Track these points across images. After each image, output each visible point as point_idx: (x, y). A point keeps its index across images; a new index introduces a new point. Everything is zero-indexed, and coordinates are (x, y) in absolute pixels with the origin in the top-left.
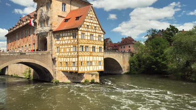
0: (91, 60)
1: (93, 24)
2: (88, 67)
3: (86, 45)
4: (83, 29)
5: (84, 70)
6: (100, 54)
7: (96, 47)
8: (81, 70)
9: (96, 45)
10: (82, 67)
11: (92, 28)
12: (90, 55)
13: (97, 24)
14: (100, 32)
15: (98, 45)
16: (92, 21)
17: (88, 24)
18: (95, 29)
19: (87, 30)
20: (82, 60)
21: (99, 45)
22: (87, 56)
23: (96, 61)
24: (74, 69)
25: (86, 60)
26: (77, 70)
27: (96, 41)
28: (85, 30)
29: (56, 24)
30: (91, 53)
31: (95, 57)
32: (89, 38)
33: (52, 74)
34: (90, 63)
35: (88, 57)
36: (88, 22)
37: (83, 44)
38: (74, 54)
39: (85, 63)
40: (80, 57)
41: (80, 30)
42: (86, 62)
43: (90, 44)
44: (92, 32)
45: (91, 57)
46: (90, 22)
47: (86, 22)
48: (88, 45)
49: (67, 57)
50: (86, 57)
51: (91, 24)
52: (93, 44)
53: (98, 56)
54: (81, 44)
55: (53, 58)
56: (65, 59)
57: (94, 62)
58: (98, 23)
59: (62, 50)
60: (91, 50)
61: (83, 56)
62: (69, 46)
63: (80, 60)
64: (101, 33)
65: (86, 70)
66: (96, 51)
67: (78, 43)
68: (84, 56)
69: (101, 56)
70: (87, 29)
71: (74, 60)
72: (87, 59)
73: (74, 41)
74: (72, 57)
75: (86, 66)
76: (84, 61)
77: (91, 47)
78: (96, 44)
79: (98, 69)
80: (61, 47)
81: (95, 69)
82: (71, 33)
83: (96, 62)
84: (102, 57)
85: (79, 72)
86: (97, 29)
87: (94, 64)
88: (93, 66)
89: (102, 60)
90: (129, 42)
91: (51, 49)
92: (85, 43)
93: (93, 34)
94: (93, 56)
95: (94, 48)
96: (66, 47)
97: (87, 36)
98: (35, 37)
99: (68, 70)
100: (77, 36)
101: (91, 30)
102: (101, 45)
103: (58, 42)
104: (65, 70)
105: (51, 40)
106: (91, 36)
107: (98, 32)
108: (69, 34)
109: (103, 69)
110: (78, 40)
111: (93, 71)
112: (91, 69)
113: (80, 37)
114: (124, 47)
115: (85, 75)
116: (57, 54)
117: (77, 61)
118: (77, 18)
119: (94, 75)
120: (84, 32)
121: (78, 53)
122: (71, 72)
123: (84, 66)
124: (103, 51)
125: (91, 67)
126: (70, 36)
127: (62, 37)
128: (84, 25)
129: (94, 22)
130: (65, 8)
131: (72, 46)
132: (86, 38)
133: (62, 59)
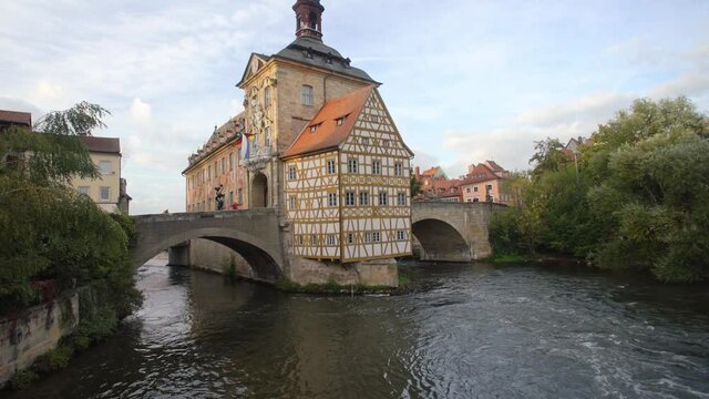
0: (376, 227)
1: (378, 135)
2: (369, 247)
3: (361, 188)
4: (352, 149)
5: (356, 255)
6: (402, 212)
7: (390, 193)
8: (350, 253)
9: (390, 189)
10: (351, 248)
11: (376, 145)
12: (374, 216)
13: (390, 133)
14: (399, 154)
15: (393, 187)
16: (376, 126)
17: (365, 134)
18: (387, 148)
20: (351, 229)
21: (397, 187)
22: (366, 217)
23: (391, 230)
24: (332, 252)
25: (361, 228)
26: (338, 254)
27: (388, 177)
28: (358, 150)
29: (287, 140)
30: (374, 208)
31: (387, 221)
33: (281, 265)
34: (375, 237)
35: (369, 220)
36: (365, 129)
37: (353, 188)
38: (331, 213)
39: (359, 235)
40: (346, 222)
41: (345, 152)
42: (362, 234)
43: (373, 185)
44: (376, 155)
45: (376, 222)
46: (372, 130)
47: (361, 129)
48: (366, 188)
49: (314, 223)
50: (362, 221)
51: (373, 134)
52: (381, 185)
53: (394, 216)
54: (348, 188)
55: (282, 225)
56: (310, 226)
57: (384, 233)
58: (392, 130)
59: (303, 206)
60: (376, 203)
61: (354, 218)
62: (319, 194)
63: (345, 229)
64: (402, 157)
65: (363, 255)
66: (391, 204)
67: (341, 186)
68: (358, 218)
69: (404, 217)
70: (362, 147)
71: (332, 228)
72: (364, 225)
73: (330, 181)
74: (327, 222)
75: (364, 244)
76: (358, 231)
77: (376, 193)
78: (388, 186)
79: (395, 251)
80: (299, 196)
81: (388, 252)
82: (323, 160)
83: (391, 234)
84: (407, 220)
85: (344, 261)
87: (384, 238)
88: (382, 243)
89: (408, 226)
90: (489, 175)
91: (276, 203)
92: (358, 185)
93: (380, 161)
94: (381, 217)
95: (383, 197)
96: (311, 195)
97: (365, 165)
98: (243, 172)
99: (319, 254)
100: (337, 167)
101: (373, 151)
102: (402, 187)
103: (292, 185)
104: (310, 254)
105: (275, 180)
106: (376, 165)
107: (393, 153)
108: (317, 162)
109: (409, 250)
110: (339, 178)
111: (383, 257)
112: (378, 250)
113: (345, 169)
114: (476, 189)
115: (360, 268)
116: (292, 215)
117: (338, 231)
118: (337, 120)
119: (385, 269)
120: (355, 156)
121: (340, 211)
122: (326, 261)
123: (359, 244)
124: (409, 204)
125: (377, 247)
126: (321, 167)
127: (303, 170)
128: (355, 136)
129: (382, 128)
130: (311, 96)
131: (325, 193)
132: (361, 170)
133: (304, 226)
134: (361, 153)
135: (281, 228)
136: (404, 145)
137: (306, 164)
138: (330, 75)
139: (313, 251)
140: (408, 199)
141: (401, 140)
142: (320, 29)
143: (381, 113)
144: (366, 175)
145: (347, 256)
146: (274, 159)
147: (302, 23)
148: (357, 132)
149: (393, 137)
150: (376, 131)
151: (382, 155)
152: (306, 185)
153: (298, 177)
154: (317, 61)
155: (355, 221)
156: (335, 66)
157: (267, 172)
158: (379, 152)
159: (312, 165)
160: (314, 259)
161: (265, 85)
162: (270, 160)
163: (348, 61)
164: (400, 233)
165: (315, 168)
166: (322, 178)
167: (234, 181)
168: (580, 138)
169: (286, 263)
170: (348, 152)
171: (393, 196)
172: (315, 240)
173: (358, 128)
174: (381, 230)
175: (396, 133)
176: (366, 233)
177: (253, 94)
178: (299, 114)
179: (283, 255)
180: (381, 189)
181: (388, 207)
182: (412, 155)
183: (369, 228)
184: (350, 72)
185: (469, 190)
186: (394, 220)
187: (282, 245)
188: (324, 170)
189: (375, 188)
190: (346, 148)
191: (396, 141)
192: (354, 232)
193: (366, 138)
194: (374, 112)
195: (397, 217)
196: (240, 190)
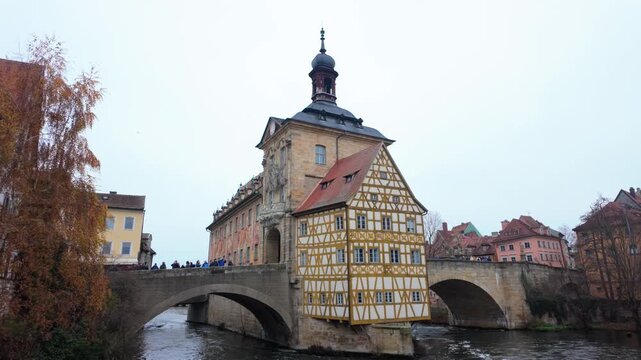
0: (388, 286)
1: (388, 191)
2: (380, 309)
3: (371, 244)
4: (360, 205)
5: (366, 318)
6: (416, 270)
7: (403, 251)
8: (359, 314)
9: (402, 246)
10: (361, 308)
11: (386, 200)
12: (385, 274)
13: (400, 189)
14: (410, 209)
15: (405, 244)
16: (384, 183)
17: (374, 190)
18: (397, 203)
19: (372, 206)
20: (360, 288)
21: (411, 244)
22: (376, 275)
23: (405, 290)
24: (340, 312)
25: (372, 287)
26: (347, 315)
27: (399, 233)
28: (366, 206)
29: (299, 196)
30: (385, 266)
31: (399, 280)
32: (379, 226)
33: (290, 326)
34: (386, 297)
35: (380, 279)
36: (374, 186)
37: (362, 244)
38: (340, 270)
39: (369, 294)
40: (354, 280)
41: (353, 208)
42: (372, 293)
43: (383, 241)
44: (386, 210)
45: (388, 280)
46: (381, 186)
47: (370, 186)
48: (376, 245)
49: (324, 280)
50: (372, 280)
51: (382, 190)
52: (392, 242)
53: (407, 275)
54: (356, 244)
55: (293, 281)
56: (319, 283)
57: (396, 293)
58: (403, 186)
59: (313, 262)
60: (387, 261)
61: (364, 276)
62: (328, 250)
63: (354, 287)
64: (414, 213)
65: (374, 317)
66: (404, 262)
67: (349, 241)
68: (367, 275)
69: (419, 276)
70: (371, 203)
71: (340, 286)
72: (375, 283)
73: (339, 236)
74: (336, 280)
75: (374, 305)
76: (368, 290)
77: (387, 249)
78: (400, 243)
79: (411, 315)
80: (310, 251)
81: (403, 315)
82: (332, 216)
83: (405, 294)
84: (423, 280)
85: (353, 323)
86: (402, 201)
87: (397, 299)
88: (395, 304)
89: (424, 286)
90: (526, 232)
91: (287, 259)
92: (367, 241)
93: (391, 217)
94: (393, 276)
95: (395, 254)
96: (321, 250)
97: (374, 221)
98: (259, 228)
99: (327, 314)
100: (345, 223)
101: (383, 207)
102: (416, 244)
103: (304, 240)
104: (319, 314)
105: (288, 235)
106: (386, 222)
107: (405, 209)
108: (327, 218)
109: (426, 313)
110: (347, 234)
111: (397, 321)
112: (390, 312)
113: (353, 225)
114: (511, 248)
115: (371, 331)
116: (302, 270)
117: (346, 290)
118: (347, 177)
119: (397, 333)
120: (364, 212)
121: (348, 268)
122: (334, 322)
123: (369, 305)
124: (424, 262)
125: (390, 308)
126: (330, 223)
127: (313, 226)
128: (363, 192)
129: (391, 184)
130: (324, 156)
131: (334, 249)
132: (370, 226)
133: (313, 282)
134: (370, 209)
135: (291, 284)
136: (415, 200)
137: (316, 219)
138: (342, 135)
139: (321, 311)
140: (423, 257)
141: (412, 196)
142: (334, 92)
143: (390, 169)
144: (375, 231)
145: (356, 317)
146: (287, 215)
147: (317, 89)
148: (366, 189)
149: (403, 193)
150: (385, 187)
151: (392, 211)
152: (316, 241)
153: (309, 233)
154: (330, 123)
155: (364, 279)
156: (348, 127)
157: (281, 228)
158: (389, 208)
159: (321, 221)
160: (322, 319)
161: (282, 146)
162: (283, 216)
163: (360, 121)
164: (416, 294)
165: (326, 224)
166: (331, 233)
167: (251, 236)
168: (632, 189)
169: (296, 324)
170: (355, 208)
171: (406, 254)
172: (324, 298)
173: (366, 185)
174: (393, 290)
175: (407, 188)
176: (377, 292)
177: (271, 154)
178: (311, 172)
179: (293, 314)
180: (392, 245)
181: (401, 265)
182: (425, 210)
183: (379, 287)
184: (361, 131)
185: (503, 249)
186: (407, 279)
187: (292, 301)
188: (332, 225)
189: (386, 245)
190: (354, 204)
191: (407, 197)
192: (364, 291)
193: (375, 195)
194: (383, 169)
195: (412, 276)
196: (256, 245)
